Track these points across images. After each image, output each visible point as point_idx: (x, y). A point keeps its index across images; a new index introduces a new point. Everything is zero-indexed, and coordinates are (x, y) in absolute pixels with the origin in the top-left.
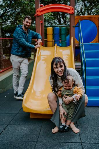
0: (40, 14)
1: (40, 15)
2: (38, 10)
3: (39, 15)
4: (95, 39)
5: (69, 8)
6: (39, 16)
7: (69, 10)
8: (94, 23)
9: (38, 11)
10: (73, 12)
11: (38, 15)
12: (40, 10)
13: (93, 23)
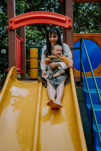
0: (14, 26)
1: (16, 29)
2: (11, 20)
3: (14, 28)
4: (100, 66)
5: (64, 19)
6: (14, 30)
7: (64, 22)
8: (97, 44)
9: (11, 22)
10: (70, 26)
11: (11, 27)
12: (15, 20)
13: (95, 43)
